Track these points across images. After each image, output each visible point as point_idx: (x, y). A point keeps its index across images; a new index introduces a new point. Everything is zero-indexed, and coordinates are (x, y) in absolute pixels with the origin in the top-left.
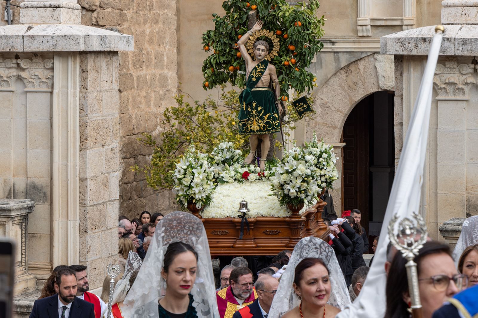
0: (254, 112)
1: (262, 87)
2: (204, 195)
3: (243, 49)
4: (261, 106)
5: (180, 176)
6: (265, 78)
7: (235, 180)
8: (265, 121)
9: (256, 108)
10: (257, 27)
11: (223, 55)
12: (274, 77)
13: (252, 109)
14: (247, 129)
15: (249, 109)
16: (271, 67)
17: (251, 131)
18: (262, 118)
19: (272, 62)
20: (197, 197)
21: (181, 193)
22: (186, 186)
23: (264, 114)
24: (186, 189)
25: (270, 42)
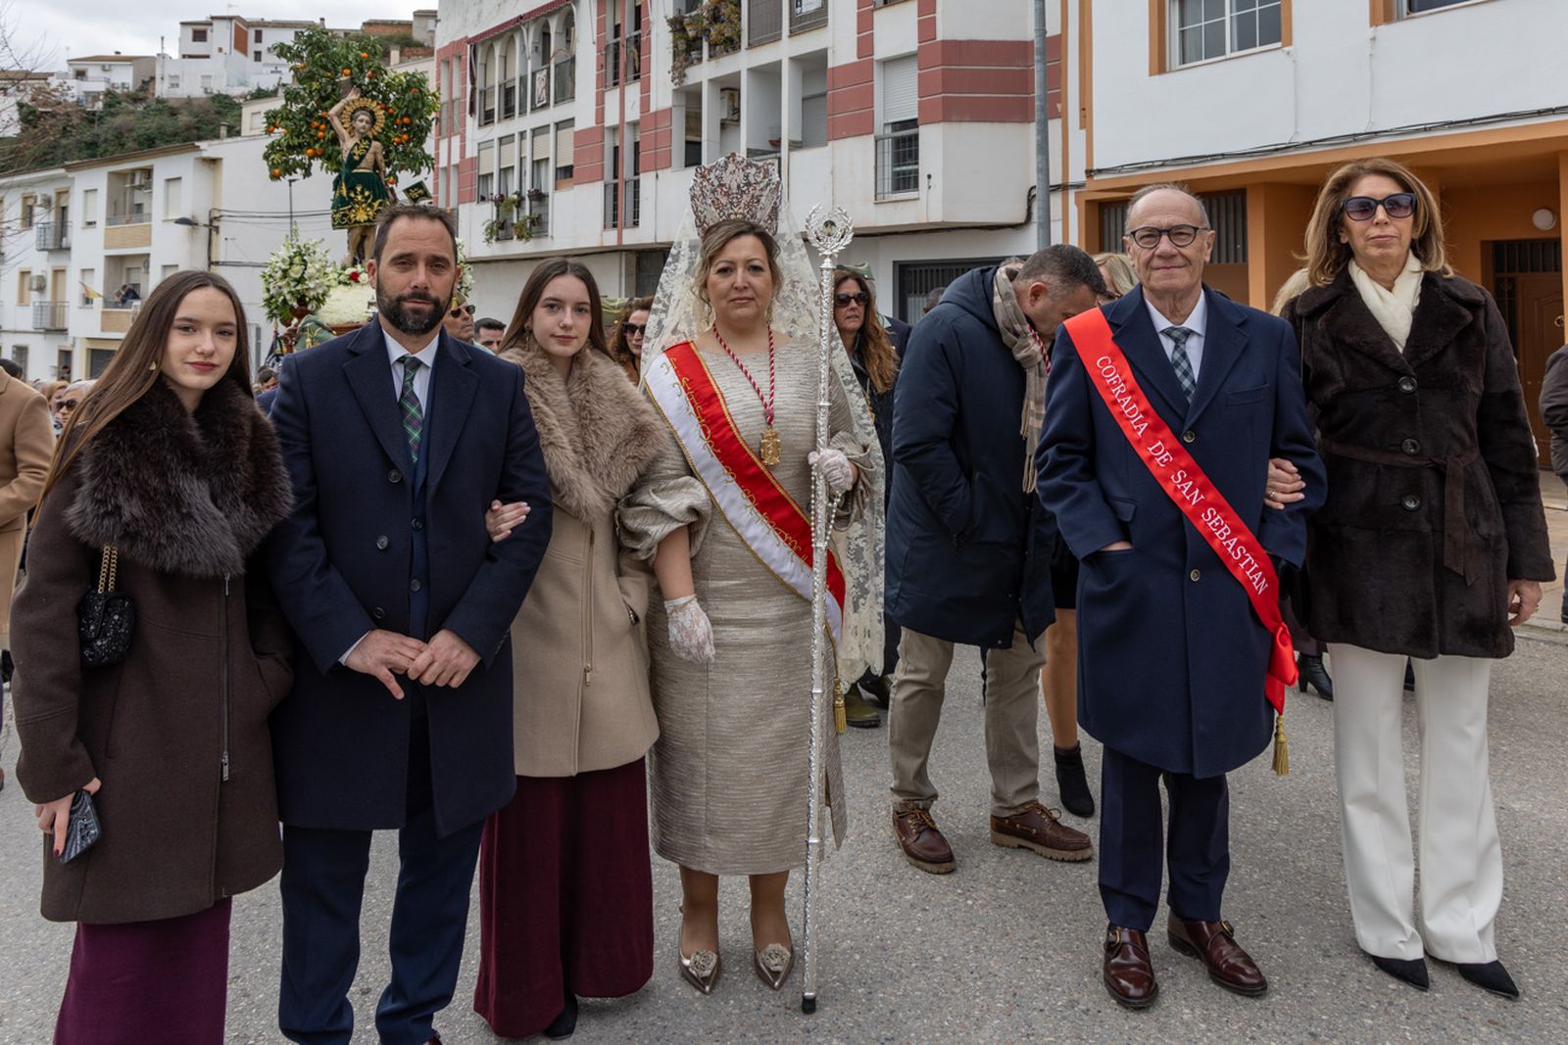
0: (359, 198)
1: (364, 168)
2: (320, 291)
3: (336, 122)
4: (369, 190)
5: (284, 267)
6: (369, 157)
7: (340, 283)
8: (375, 208)
9: (362, 193)
10: (352, 96)
11: (298, 137)
12: (380, 157)
13: (356, 194)
14: (350, 220)
15: (352, 195)
16: (375, 144)
17: (356, 222)
18: (370, 206)
19: (376, 139)
20: (312, 293)
21: (285, 291)
22: (295, 280)
23: (374, 201)
24: (293, 284)
25: (372, 113)
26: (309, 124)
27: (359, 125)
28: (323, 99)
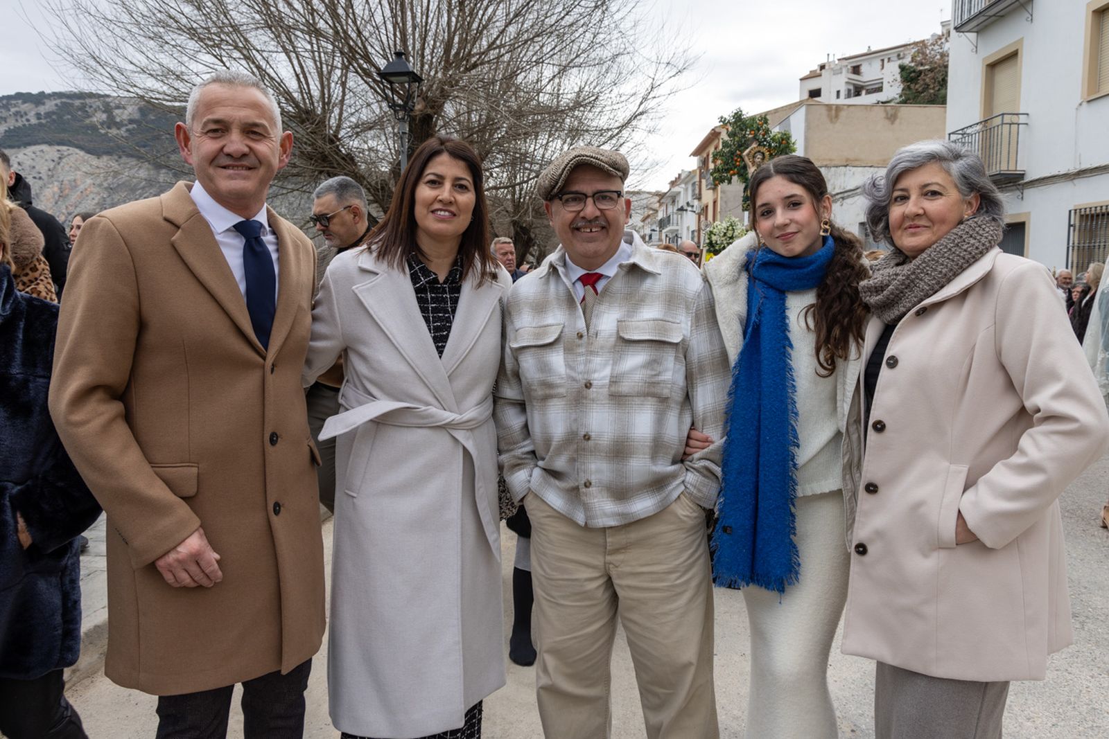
11: (727, 165)
25: (763, 154)
26: (732, 158)
27: (757, 160)
28: (740, 146)
